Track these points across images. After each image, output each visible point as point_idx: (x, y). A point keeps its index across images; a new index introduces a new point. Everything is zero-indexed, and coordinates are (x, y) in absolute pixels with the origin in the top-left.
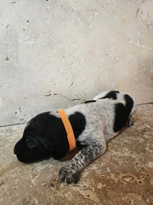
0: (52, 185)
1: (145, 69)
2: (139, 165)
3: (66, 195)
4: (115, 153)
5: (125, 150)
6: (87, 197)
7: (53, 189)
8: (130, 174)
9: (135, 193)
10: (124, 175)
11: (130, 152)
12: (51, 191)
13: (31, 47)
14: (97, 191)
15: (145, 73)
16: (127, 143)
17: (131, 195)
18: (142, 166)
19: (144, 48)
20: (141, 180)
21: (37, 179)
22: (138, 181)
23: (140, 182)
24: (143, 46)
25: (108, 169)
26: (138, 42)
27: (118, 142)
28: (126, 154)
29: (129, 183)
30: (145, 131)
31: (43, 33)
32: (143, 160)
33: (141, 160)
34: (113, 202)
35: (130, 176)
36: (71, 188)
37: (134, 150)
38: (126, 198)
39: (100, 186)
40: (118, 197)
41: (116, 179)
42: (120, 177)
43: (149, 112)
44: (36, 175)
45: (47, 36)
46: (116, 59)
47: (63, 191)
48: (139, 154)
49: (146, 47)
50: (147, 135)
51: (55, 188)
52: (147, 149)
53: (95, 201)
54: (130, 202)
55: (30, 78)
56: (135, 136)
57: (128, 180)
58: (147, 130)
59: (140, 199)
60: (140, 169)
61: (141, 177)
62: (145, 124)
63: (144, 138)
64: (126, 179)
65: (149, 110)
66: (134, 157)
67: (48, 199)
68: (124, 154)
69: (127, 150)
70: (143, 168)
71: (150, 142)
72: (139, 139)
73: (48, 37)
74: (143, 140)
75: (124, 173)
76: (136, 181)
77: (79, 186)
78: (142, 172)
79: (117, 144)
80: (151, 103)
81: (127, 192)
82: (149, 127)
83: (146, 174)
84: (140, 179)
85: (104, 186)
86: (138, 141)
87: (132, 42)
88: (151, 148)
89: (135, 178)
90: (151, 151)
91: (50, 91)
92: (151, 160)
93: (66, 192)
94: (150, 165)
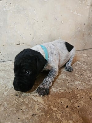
0: (17, 95)
1: (79, 29)
2: (70, 83)
3: (24, 100)
6: (37, 101)
7: (17, 97)
8: (64, 88)
9: (65, 98)
10: (60, 88)
11: (66, 76)
12: (16, 98)
13: (6, 12)
14: (43, 97)
15: (79, 32)
17: (63, 99)
18: (71, 84)
19: (79, 15)
20: (70, 91)
21: (8, 92)
22: (68, 91)
23: (69, 92)
24: (79, 14)
28: (63, 78)
29: (62, 93)
31: (14, 3)
32: (73, 80)
33: (71, 80)
34: (51, 103)
35: (64, 89)
36: (28, 96)
37: (68, 75)
38: (60, 100)
40: (55, 100)
41: (55, 91)
42: (58, 90)
43: (81, 55)
44: (7, 90)
46: (61, 22)
47: (23, 98)
48: (71, 77)
49: (80, 15)
50: (77, 67)
51: (18, 96)
52: (76, 74)
53: (41, 103)
54: (61, 102)
55: (6, 33)
57: (62, 91)
58: (78, 64)
59: (67, 101)
61: (70, 89)
62: (77, 61)
64: (61, 91)
66: (67, 79)
67: (13, 102)
69: (64, 75)
70: (72, 85)
71: (79, 71)
73: (17, 6)
76: (67, 92)
78: (71, 87)
80: (83, 50)
81: (60, 98)
83: (73, 88)
87: (71, 11)
88: (78, 74)
89: (67, 90)
90: (78, 76)
91: (20, 41)
92: (77, 80)
93: (25, 98)
94: (76, 83)
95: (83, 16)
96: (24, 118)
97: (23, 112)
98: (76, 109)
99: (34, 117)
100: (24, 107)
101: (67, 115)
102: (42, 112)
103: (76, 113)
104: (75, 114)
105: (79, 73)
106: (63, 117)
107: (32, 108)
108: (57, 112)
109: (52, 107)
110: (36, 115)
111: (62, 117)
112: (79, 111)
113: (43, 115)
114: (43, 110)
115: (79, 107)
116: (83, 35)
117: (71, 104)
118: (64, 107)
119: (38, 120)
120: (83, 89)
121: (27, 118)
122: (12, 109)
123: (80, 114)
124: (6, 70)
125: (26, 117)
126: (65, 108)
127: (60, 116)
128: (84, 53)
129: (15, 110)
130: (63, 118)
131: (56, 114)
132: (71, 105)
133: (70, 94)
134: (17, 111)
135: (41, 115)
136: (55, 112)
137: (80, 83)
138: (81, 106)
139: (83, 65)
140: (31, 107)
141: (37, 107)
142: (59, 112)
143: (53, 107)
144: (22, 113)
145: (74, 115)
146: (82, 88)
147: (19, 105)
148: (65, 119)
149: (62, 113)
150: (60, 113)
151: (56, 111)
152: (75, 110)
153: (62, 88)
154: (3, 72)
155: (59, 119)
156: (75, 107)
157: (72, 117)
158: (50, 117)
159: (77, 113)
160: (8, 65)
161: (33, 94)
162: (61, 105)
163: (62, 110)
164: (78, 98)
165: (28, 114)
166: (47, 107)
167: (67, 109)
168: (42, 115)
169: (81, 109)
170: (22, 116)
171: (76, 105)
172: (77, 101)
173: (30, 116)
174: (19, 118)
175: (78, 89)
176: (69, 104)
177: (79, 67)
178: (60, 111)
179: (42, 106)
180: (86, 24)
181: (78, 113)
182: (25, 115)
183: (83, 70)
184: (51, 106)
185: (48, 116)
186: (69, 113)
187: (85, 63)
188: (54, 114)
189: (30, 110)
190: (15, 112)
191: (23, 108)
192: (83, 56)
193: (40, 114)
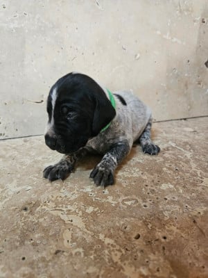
0: (26, 209)
1: (177, 71)
2: (149, 187)
3: (41, 220)
5: (134, 170)
6: (70, 222)
7: (25, 213)
8: (134, 197)
9: (135, 217)
10: (126, 198)
11: (141, 172)
12: (22, 215)
13: (14, 31)
14: (85, 215)
15: (176, 78)
16: (139, 163)
17: (129, 220)
18: (152, 188)
19: (176, 42)
20: (147, 204)
22: (143, 204)
23: (145, 206)
24: (175, 40)
26: (168, 34)
28: (135, 175)
29: (129, 207)
30: (168, 150)
31: (31, 13)
32: (156, 181)
33: (153, 181)
34: (102, 227)
35: (133, 199)
36: (51, 212)
37: (147, 171)
38: (122, 223)
39: (90, 210)
41: (114, 202)
42: (120, 200)
45: (37, 17)
46: (136, 56)
47: (38, 216)
48: (152, 175)
49: (179, 42)
50: (170, 154)
51: (28, 212)
52: (165, 169)
53: (79, 226)
54: (125, 228)
55: (13, 76)
57: (129, 203)
58: (170, 148)
59: (140, 225)
60: (149, 191)
61: (148, 200)
62: (170, 142)
63: (164, 158)
64: (126, 203)
65: (179, 127)
66: (144, 178)
67: (15, 224)
68: (133, 174)
69: (138, 170)
70: (153, 190)
71: (171, 162)
72: (157, 159)
73: (38, 19)
74: (162, 160)
75: (126, 195)
76: (140, 205)
77: (61, 210)
78: (151, 195)
80: (185, 119)
81: (124, 217)
82: (174, 145)
83: (156, 197)
84: (146, 202)
85: (96, 210)
86: (155, 161)
87: (159, 32)
88: (169, 169)
89: (140, 201)
90: (169, 172)
91: (43, 96)
92: (166, 182)
93: (42, 217)
94: (164, 187)
95: (184, 44)
96: (35, 258)
97: (34, 245)
98: (157, 243)
99: (59, 257)
100: (39, 235)
101: (135, 254)
102: (78, 246)
103: (157, 253)
104: (154, 254)
105: (173, 166)
106: (127, 259)
107: (57, 236)
108: (112, 248)
109: (101, 237)
110: (65, 253)
111: (123, 258)
112: (164, 248)
113: (80, 253)
114: (82, 243)
115: (165, 238)
116: (186, 85)
117: (149, 232)
118: (130, 238)
119: (66, 263)
120: (178, 201)
121: (43, 259)
122: (11, 238)
123: (167, 253)
124: (8, 155)
125: (40, 256)
126: (134, 239)
127: (119, 256)
128: (187, 126)
129: (18, 241)
130: (126, 262)
131: (110, 252)
132: (148, 235)
133: (147, 210)
134: (22, 243)
135: (76, 254)
136: (108, 248)
137: (171, 186)
138: (170, 238)
139: (182, 149)
140: (55, 235)
141: (67, 235)
142: (118, 247)
143: (105, 237)
144: (32, 247)
145: (152, 256)
146: (176, 199)
147: (27, 230)
148: (129, 264)
149: (123, 251)
150: (120, 251)
151: (112, 245)
152: (155, 244)
153: (129, 197)
155: (117, 263)
156: (157, 238)
157: (147, 260)
158: (95, 259)
159: (159, 252)
160: (14, 146)
161: (62, 207)
162: (124, 233)
163: (125, 243)
164: (166, 219)
165: (45, 249)
166: (90, 236)
167: (137, 242)
168: (78, 254)
169: (169, 243)
170: (31, 253)
171: (159, 233)
172: (163, 226)
173: (51, 254)
174: (24, 259)
175: (166, 199)
176: (142, 232)
177: (173, 154)
178: (120, 246)
179: (79, 234)
180: (192, 61)
181: (162, 251)
182: (38, 251)
183: (181, 160)
184: (100, 235)
185: (92, 257)
186: (142, 251)
187: (188, 146)
188: (106, 252)
189: (52, 242)
190: (18, 244)
191: (37, 236)
193: (74, 252)
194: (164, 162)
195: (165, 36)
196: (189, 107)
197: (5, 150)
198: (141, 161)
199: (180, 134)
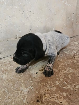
0: (38, 101)
1: (69, 18)
4: (65, 72)
5: (69, 69)
6: (61, 103)
7: (39, 103)
8: (77, 83)
10: (74, 85)
11: (72, 69)
14: (65, 98)
15: (69, 21)
19: (69, 6)
21: (26, 99)
25: (65, 82)
27: (64, 64)
29: (78, 89)
30: (75, 55)
34: (75, 103)
35: (77, 85)
36: (50, 100)
37: (74, 68)
39: (65, 94)
40: (76, 99)
41: (72, 88)
42: (73, 86)
44: (25, 96)
47: (46, 103)
48: (77, 70)
50: (77, 57)
51: (40, 102)
56: (71, 59)
58: (75, 54)
62: (73, 51)
63: (76, 60)
64: (76, 87)
65: (72, 42)
66: (75, 72)
68: (70, 71)
69: (70, 68)
72: (74, 61)
74: (76, 61)
75: (74, 83)
77: (54, 98)
79: (64, 66)
82: (76, 52)
85: (67, 94)
86: (74, 62)
87: (63, 2)
91: (17, 35)
93: (48, 103)
95: (72, 6)
116: (72, 24)
124: (9, 69)
128: (75, 41)
154: (7, 73)
160: (8, 62)
192: (75, 44)
194: (77, 62)
195: (65, 3)
196: (73, 32)
197: (5, 65)
198: (68, 63)
199: (75, 46)
